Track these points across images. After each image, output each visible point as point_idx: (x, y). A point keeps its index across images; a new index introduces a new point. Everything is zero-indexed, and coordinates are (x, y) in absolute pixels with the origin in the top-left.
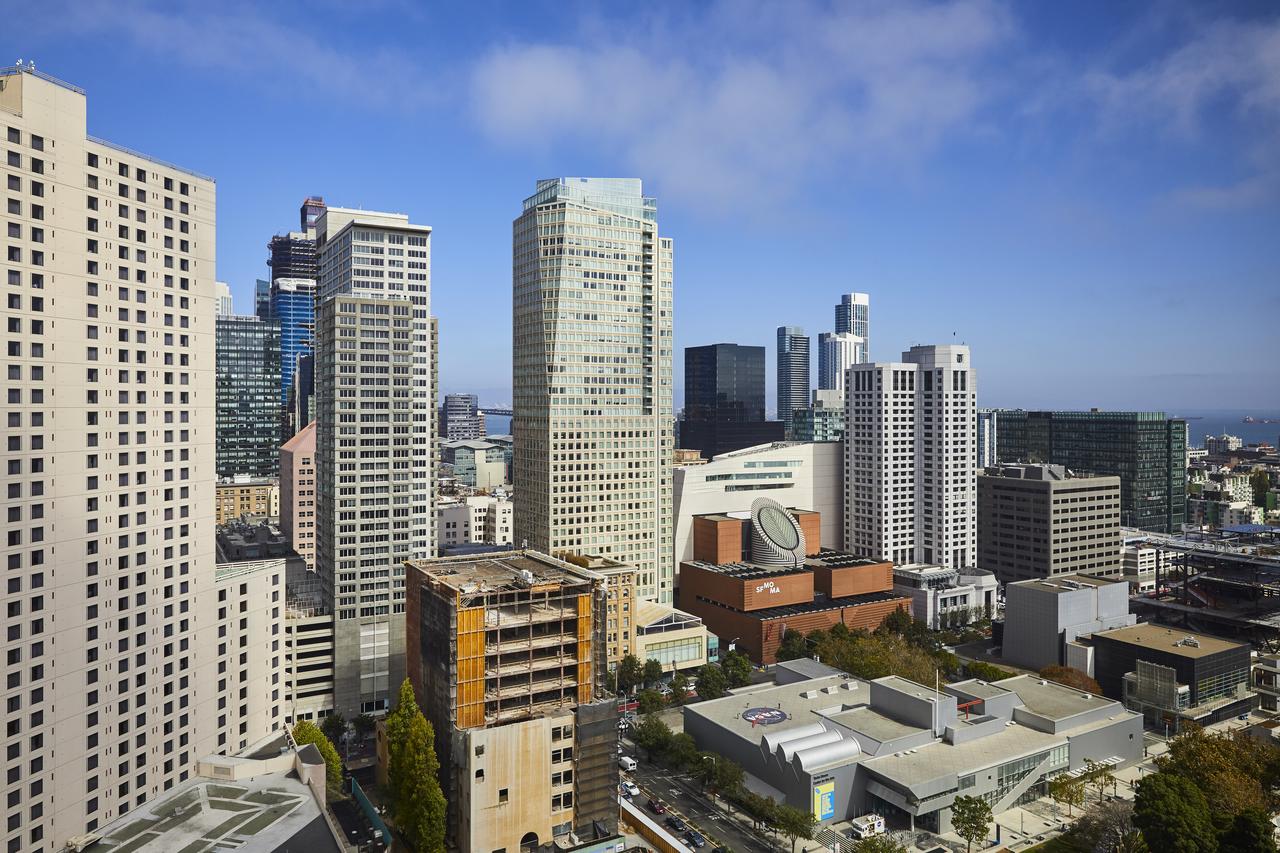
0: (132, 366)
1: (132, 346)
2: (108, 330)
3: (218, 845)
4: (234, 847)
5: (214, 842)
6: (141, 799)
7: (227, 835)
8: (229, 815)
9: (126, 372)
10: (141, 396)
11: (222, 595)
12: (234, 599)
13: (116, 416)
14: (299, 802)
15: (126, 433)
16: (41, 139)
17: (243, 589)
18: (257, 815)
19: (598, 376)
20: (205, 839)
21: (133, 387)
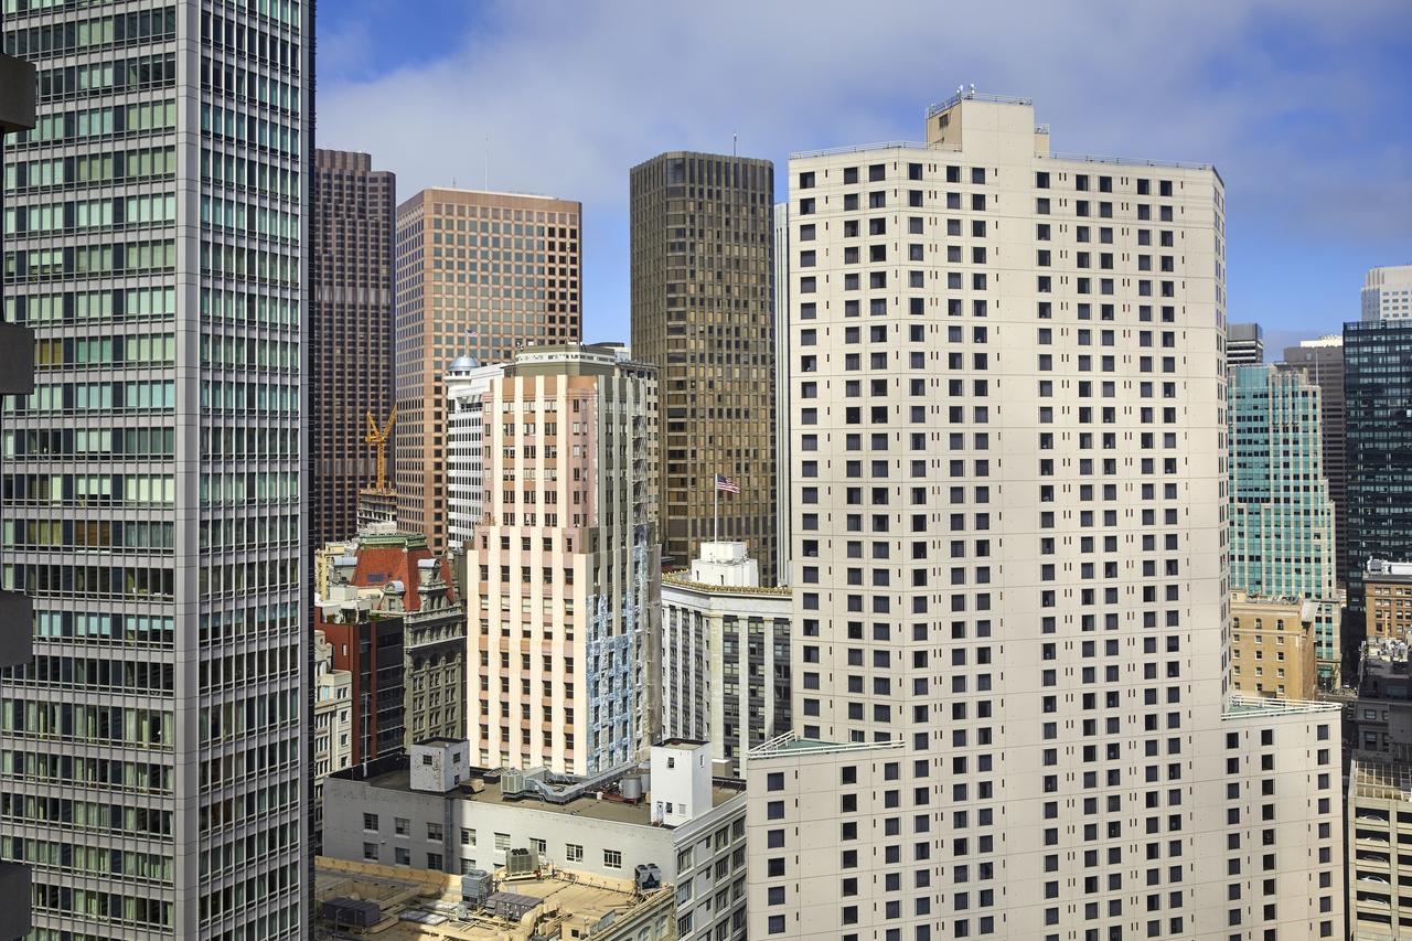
0: (1097, 428)
1: (1097, 402)
2: (1065, 384)
9: (1090, 435)
10: (1109, 466)
11: (1232, 741)
12: (1250, 749)
13: (1077, 491)
15: (1090, 513)
16: (982, 171)
17: (1267, 737)
21: (1098, 454)
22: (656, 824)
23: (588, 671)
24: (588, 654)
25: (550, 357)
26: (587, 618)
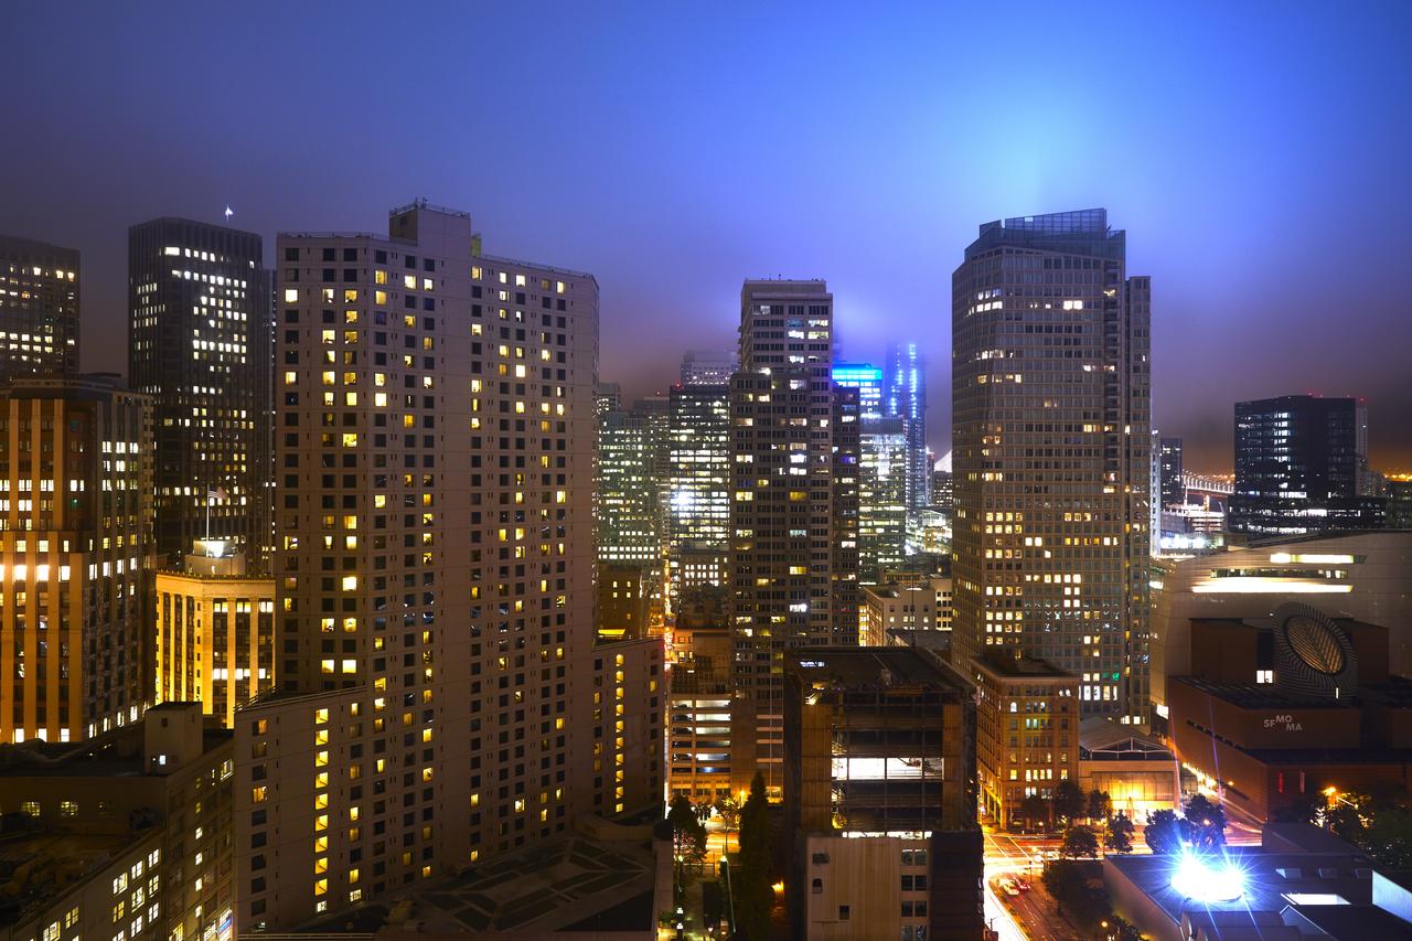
3: (558, 896)
4: (569, 901)
5: (556, 892)
6: (520, 841)
7: (568, 889)
8: (581, 870)
9: (507, 457)
11: (598, 664)
12: (609, 669)
14: (639, 873)
16: (432, 262)
18: (601, 877)
19: (1044, 447)
20: (552, 889)
22: (150, 775)
23: (84, 652)
24: (84, 638)
25: (48, 384)
26: (83, 608)
